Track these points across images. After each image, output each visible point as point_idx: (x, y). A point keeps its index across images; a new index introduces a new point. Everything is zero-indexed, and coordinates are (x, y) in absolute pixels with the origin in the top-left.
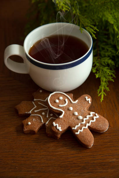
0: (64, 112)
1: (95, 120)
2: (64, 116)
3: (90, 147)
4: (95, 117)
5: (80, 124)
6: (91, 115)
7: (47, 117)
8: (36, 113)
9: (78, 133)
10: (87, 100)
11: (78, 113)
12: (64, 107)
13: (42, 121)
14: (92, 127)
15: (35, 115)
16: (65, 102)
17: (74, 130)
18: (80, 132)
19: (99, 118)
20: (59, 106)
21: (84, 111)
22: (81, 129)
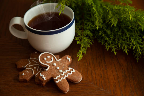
0: (49, 67)
1: (71, 73)
2: (49, 69)
3: (66, 93)
4: (72, 72)
5: (60, 76)
6: (69, 70)
7: (38, 70)
8: (30, 67)
9: (58, 82)
10: (68, 59)
11: (60, 68)
12: (50, 63)
13: (33, 73)
14: (69, 78)
16: (51, 60)
17: (55, 79)
18: (59, 81)
19: (75, 72)
20: (46, 63)
21: (65, 66)
22: (60, 79)
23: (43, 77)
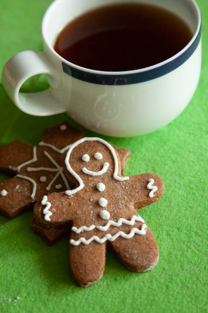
0: (82, 186)
1: (131, 235)
4: (135, 230)
5: (92, 227)
6: (132, 223)
9: (77, 243)
10: (150, 186)
11: (109, 205)
12: (91, 176)
16: (101, 168)
17: (74, 232)
18: (82, 244)
19: (144, 236)
20: (81, 170)
21: (126, 206)
22: (88, 238)
23: (46, 210)
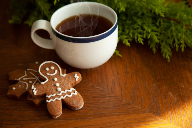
0: (47, 80)
1: (71, 95)
2: (46, 83)
3: (54, 118)
4: (72, 94)
5: (55, 95)
6: (71, 91)
9: (49, 101)
10: (76, 77)
11: (60, 85)
12: (51, 76)
13: (27, 88)
14: (65, 101)
15: (23, 82)
16: (54, 72)
17: (47, 98)
18: (51, 101)
19: (76, 95)
20: (46, 74)
21: (67, 85)
22: (53, 99)
23: (34, 91)
